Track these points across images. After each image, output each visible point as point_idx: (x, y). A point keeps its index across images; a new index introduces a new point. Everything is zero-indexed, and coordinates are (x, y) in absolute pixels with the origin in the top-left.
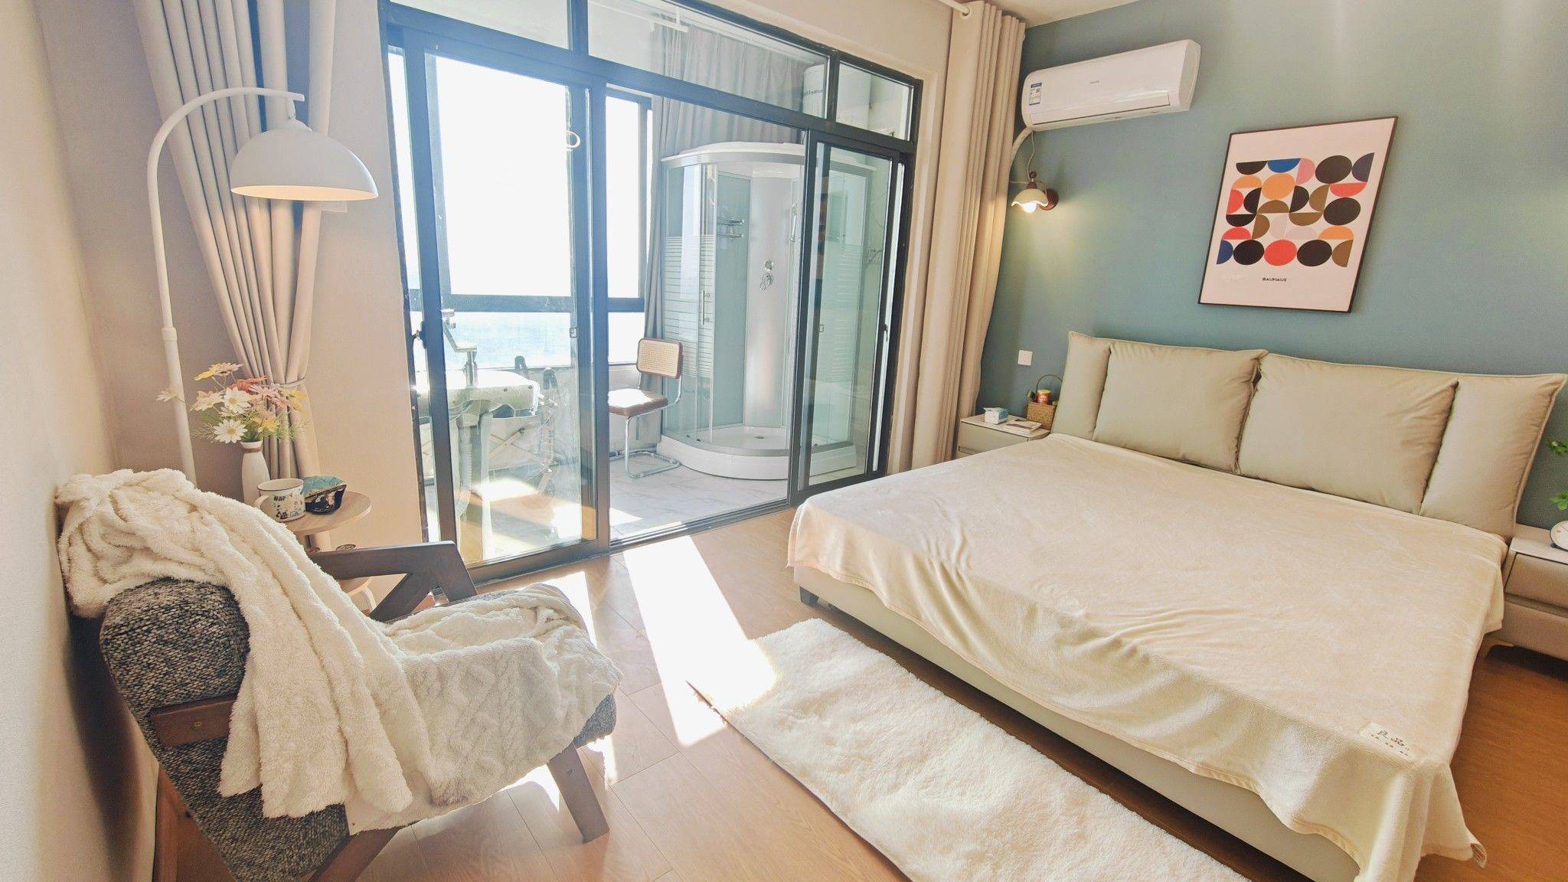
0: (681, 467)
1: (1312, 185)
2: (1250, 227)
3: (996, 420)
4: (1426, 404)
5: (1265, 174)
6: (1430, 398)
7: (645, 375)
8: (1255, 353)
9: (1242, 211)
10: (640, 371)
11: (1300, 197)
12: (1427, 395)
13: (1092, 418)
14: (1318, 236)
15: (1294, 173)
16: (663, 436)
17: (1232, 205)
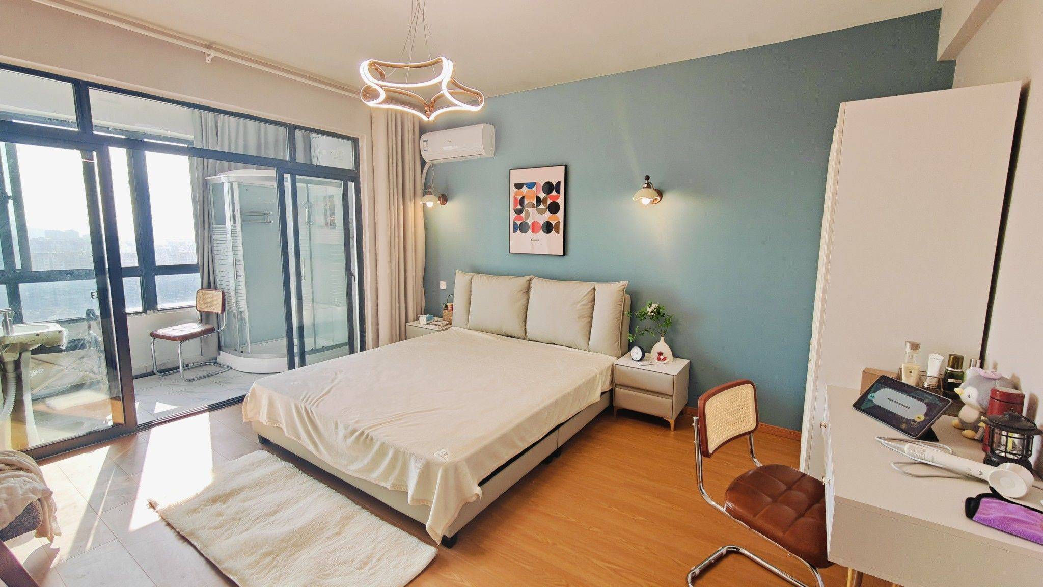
0: (231, 370)
1: (542, 195)
2: (523, 215)
3: (425, 322)
4: (584, 298)
5: (525, 189)
6: (586, 295)
7: (203, 314)
8: (528, 278)
9: (519, 207)
10: (199, 311)
11: (539, 200)
12: (584, 294)
13: (466, 316)
14: (547, 219)
15: (534, 189)
16: (221, 352)
17: (515, 205)
